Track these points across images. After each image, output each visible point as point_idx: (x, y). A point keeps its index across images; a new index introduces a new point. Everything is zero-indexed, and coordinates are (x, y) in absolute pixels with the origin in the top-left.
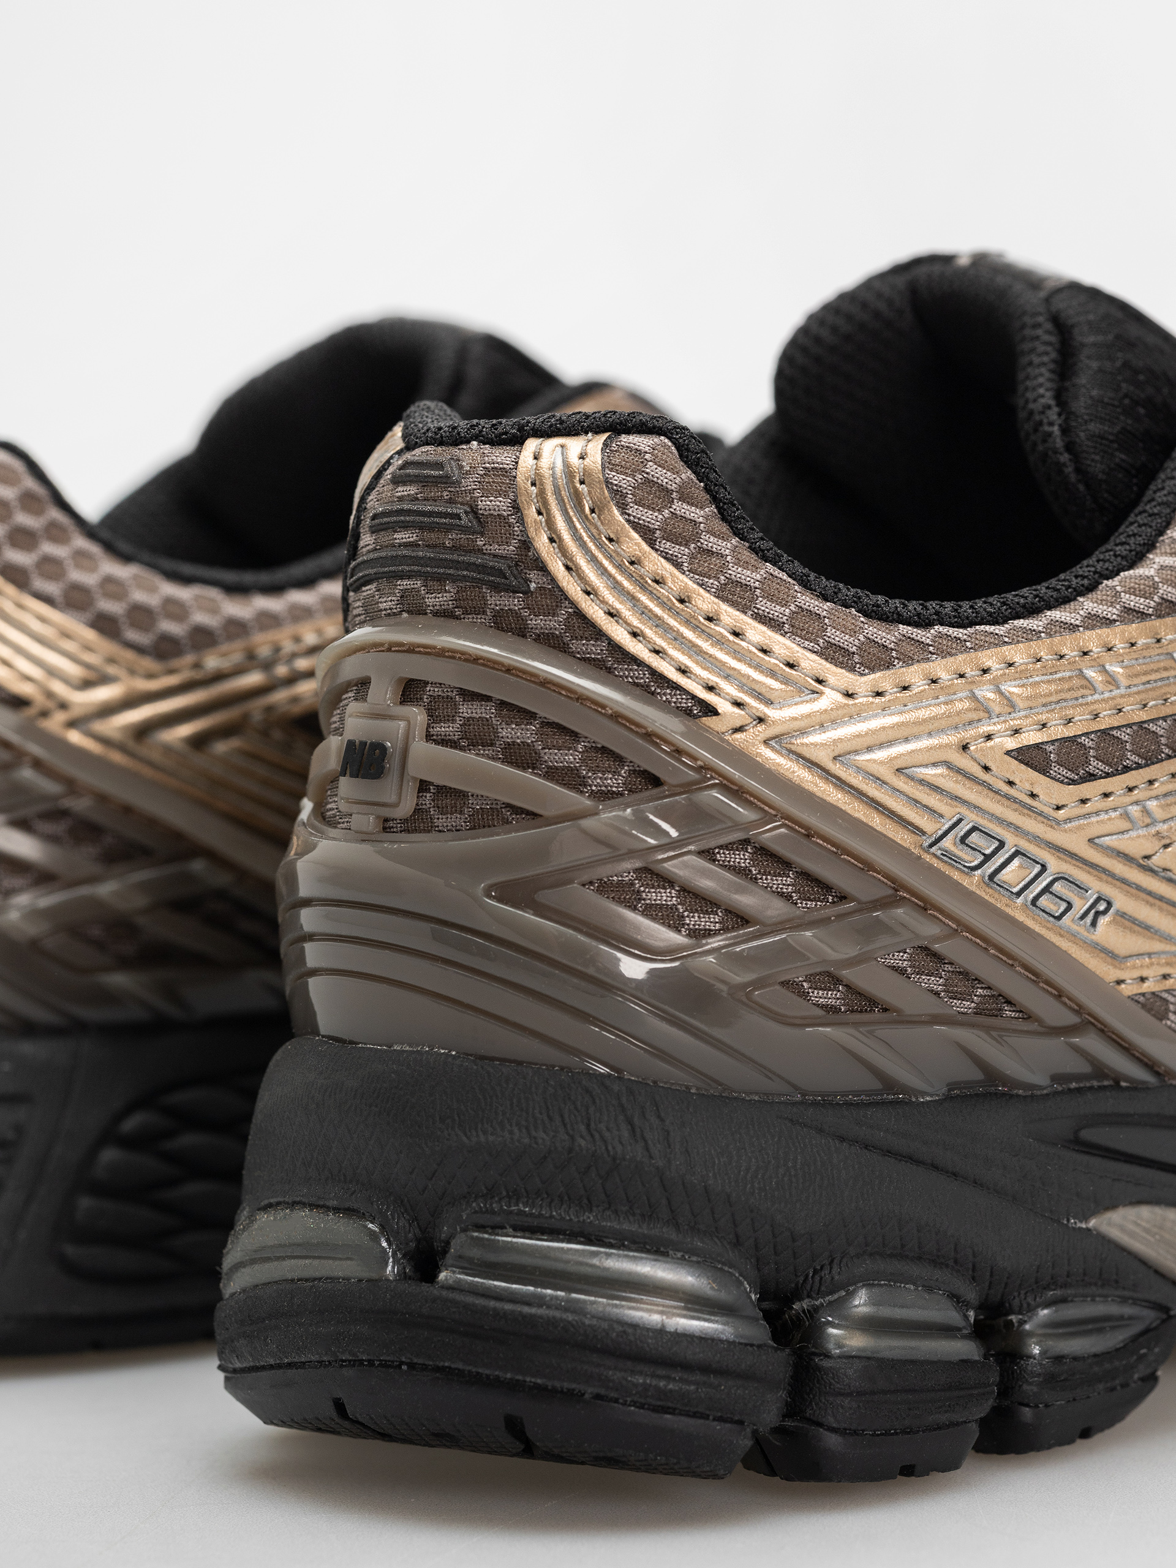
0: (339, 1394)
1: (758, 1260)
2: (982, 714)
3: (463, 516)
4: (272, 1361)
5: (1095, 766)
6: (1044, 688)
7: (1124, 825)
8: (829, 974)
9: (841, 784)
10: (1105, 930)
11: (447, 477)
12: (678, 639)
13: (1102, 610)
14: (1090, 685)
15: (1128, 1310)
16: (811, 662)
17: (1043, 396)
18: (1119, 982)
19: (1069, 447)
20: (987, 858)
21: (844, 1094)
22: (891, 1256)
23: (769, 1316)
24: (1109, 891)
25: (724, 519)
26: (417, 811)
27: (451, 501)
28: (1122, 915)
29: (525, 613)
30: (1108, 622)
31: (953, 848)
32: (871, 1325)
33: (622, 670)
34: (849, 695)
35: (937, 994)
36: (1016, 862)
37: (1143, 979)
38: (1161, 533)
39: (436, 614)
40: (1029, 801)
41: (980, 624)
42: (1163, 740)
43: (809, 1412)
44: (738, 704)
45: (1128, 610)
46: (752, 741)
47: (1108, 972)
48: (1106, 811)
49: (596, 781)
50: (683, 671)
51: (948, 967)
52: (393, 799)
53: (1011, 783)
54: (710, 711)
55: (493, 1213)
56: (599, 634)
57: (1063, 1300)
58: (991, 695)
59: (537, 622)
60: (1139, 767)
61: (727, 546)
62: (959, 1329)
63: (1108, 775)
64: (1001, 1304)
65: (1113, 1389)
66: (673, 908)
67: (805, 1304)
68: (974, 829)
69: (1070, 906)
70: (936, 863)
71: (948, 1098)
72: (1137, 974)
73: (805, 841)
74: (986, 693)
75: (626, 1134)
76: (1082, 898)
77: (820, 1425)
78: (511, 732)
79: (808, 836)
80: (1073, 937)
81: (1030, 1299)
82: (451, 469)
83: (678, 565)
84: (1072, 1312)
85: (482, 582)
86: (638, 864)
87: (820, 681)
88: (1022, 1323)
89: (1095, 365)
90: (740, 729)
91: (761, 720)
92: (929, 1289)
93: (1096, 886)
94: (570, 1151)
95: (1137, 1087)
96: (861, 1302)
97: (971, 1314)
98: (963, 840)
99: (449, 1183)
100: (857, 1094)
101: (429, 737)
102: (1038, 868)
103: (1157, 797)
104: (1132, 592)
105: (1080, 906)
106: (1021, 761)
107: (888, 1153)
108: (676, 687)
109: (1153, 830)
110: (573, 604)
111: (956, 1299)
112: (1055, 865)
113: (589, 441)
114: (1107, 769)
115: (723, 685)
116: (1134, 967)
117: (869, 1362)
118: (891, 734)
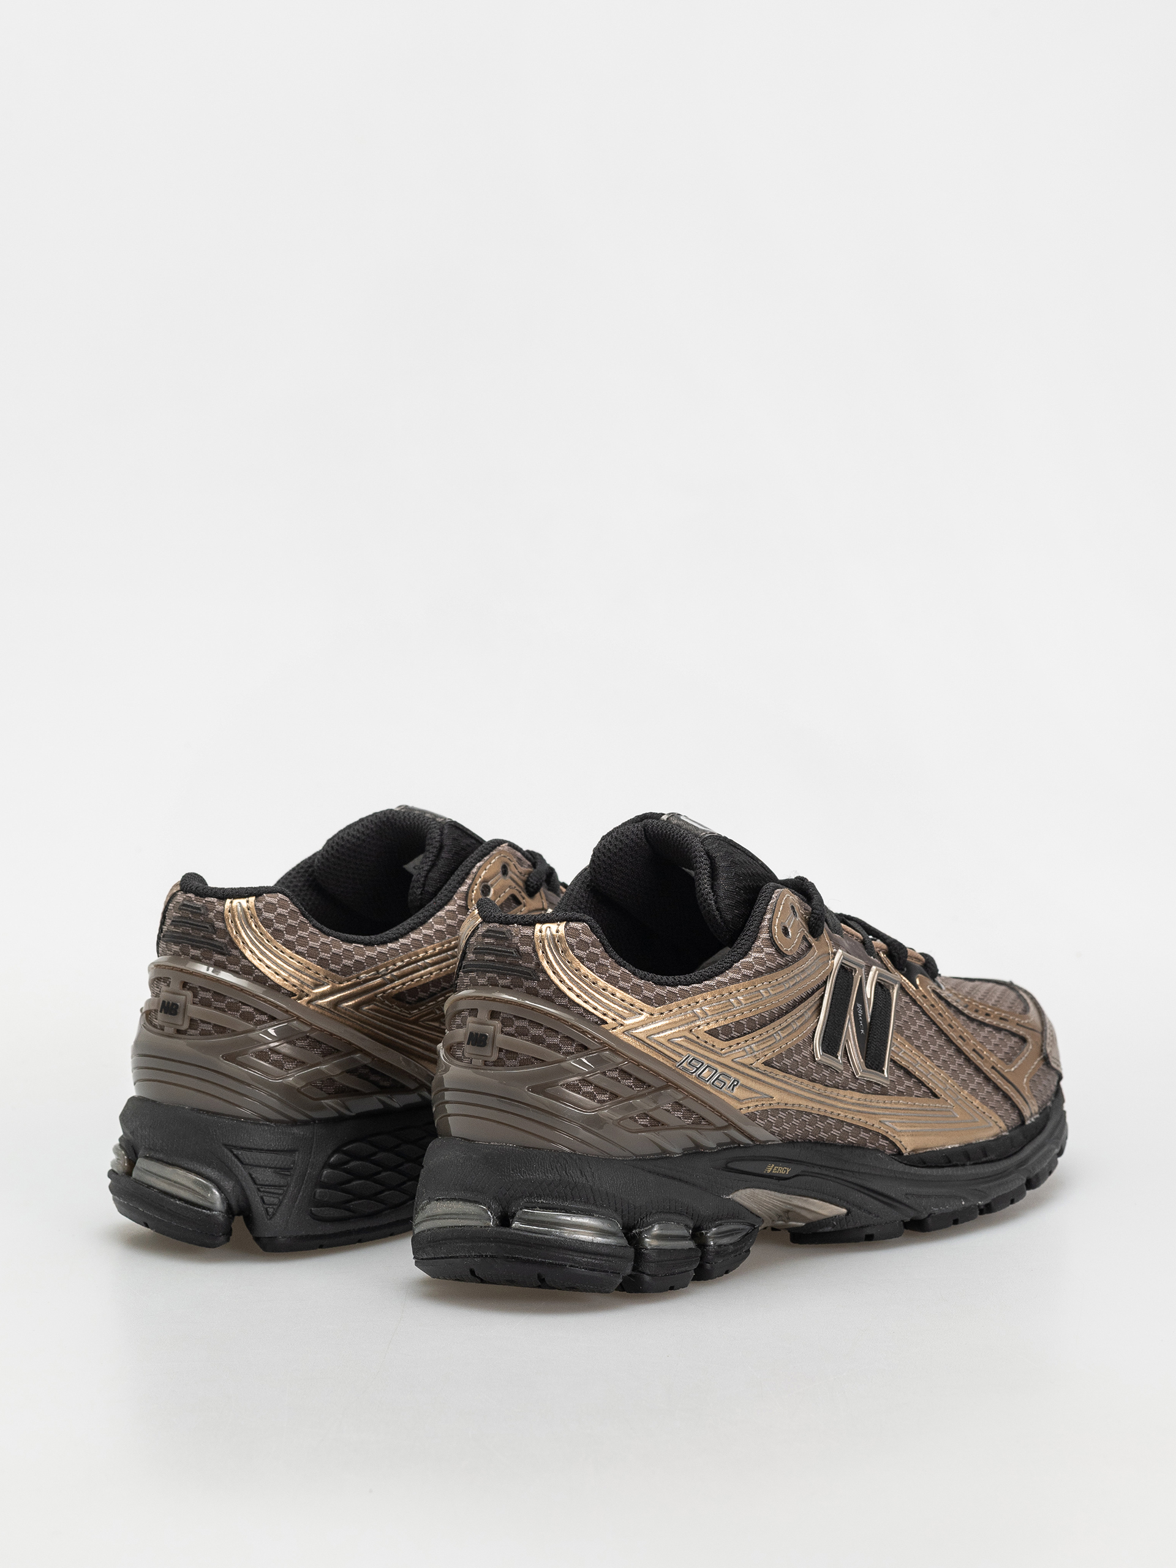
0: (473, 1267)
1: (622, 1216)
2: (696, 1018)
3: (514, 953)
4: (443, 1256)
5: (735, 1034)
6: (717, 1007)
7: (743, 1054)
8: (645, 1114)
9: (649, 1046)
10: (737, 1091)
11: (507, 938)
12: (592, 997)
13: (735, 976)
14: (732, 1004)
15: (741, 1227)
16: (639, 1003)
17: (707, 888)
18: (740, 1109)
19: (718, 909)
20: (698, 1069)
21: (649, 1155)
22: (666, 1212)
23: (626, 1235)
24: (738, 1077)
25: (606, 952)
26: (498, 1058)
27: (508, 947)
28: (742, 1085)
29: (538, 988)
30: (738, 981)
31: (686, 1066)
32: (659, 1237)
33: (573, 1009)
34: (652, 1015)
35: (680, 1118)
36: (707, 1070)
37: (749, 1107)
38: (753, 943)
39: (502, 987)
40: (712, 1048)
41: (693, 984)
42: (757, 1022)
43: (640, 1269)
44: (614, 1020)
45: (744, 975)
46: (618, 1032)
47: (736, 1105)
48: (738, 1050)
49: (564, 1049)
50: (595, 1009)
51: (684, 1108)
52: (490, 1055)
53: (706, 1042)
54: (605, 1022)
55: (532, 1202)
56: (565, 996)
57: (721, 1225)
58: (699, 1011)
59: (543, 992)
60: (749, 1033)
61: (608, 962)
62: (687, 1237)
63: (739, 1037)
64: (699, 1227)
65: (736, 1256)
66: (592, 1093)
67: (637, 1231)
68: (693, 1059)
69: (725, 1084)
70: (681, 1072)
71: (684, 1155)
72: (746, 1106)
73: (637, 1067)
74: (698, 1011)
75: (579, 1174)
76: (729, 1080)
77: (644, 1273)
78: (535, 1031)
79: (638, 1065)
80: (725, 1094)
81: (710, 1225)
82: (508, 935)
83: (592, 971)
84: (724, 1228)
85: (522, 976)
86: (580, 1078)
87: (642, 1010)
88: (706, 1233)
89: (725, 875)
90: (615, 1028)
91: (622, 1025)
92: (678, 1224)
93: (733, 1075)
94: (560, 1180)
95: (747, 1146)
96: (656, 1230)
97: (691, 1231)
98: (689, 1063)
99: (515, 1192)
100: (654, 1155)
101: (502, 1032)
102: (715, 1071)
103: (755, 1043)
104: (745, 968)
105: (728, 1083)
106: (709, 1034)
107: (665, 1176)
108: (592, 1014)
109: (754, 1055)
110: (556, 985)
111: (687, 1226)
112: (720, 1069)
113: (559, 925)
114: (738, 1034)
115: (609, 1013)
116: (746, 1103)
117: (660, 1251)
118: (666, 1027)
